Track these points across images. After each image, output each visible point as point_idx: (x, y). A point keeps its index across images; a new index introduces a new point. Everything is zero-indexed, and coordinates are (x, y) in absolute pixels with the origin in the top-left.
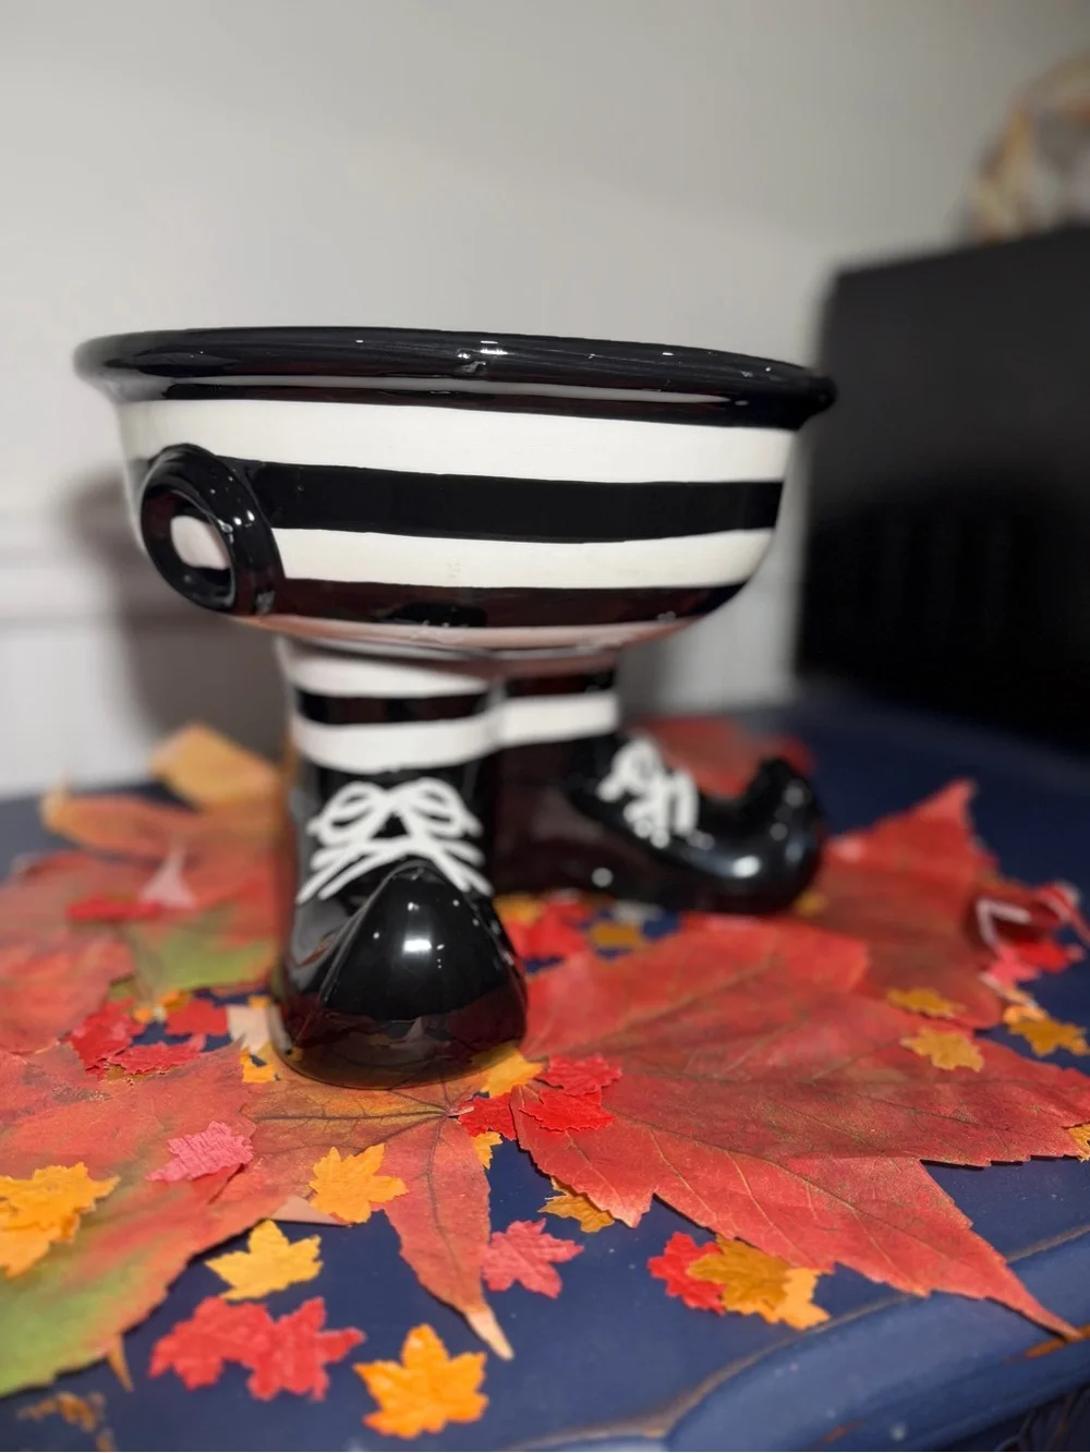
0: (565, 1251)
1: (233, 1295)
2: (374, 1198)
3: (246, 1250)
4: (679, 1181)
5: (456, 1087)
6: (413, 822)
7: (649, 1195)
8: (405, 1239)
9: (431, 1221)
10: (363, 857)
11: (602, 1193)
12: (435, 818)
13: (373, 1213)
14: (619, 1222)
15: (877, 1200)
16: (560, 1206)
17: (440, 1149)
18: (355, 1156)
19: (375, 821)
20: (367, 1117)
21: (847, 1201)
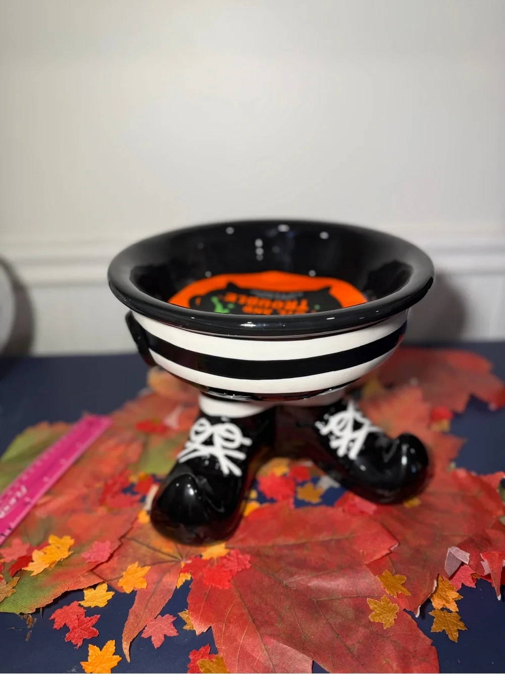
0: (173, 632)
1: (82, 603)
2: (136, 586)
3: (95, 589)
4: (223, 625)
5: (193, 550)
6: (218, 441)
7: (209, 626)
8: (135, 605)
9: (146, 602)
10: (195, 450)
11: (195, 618)
12: (227, 440)
13: (133, 591)
14: (195, 631)
15: (284, 668)
16: (184, 615)
17: (168, 575)
18: (142, 567)
19: (204, 437)
20: (160, 551)
21: (272, 663)
